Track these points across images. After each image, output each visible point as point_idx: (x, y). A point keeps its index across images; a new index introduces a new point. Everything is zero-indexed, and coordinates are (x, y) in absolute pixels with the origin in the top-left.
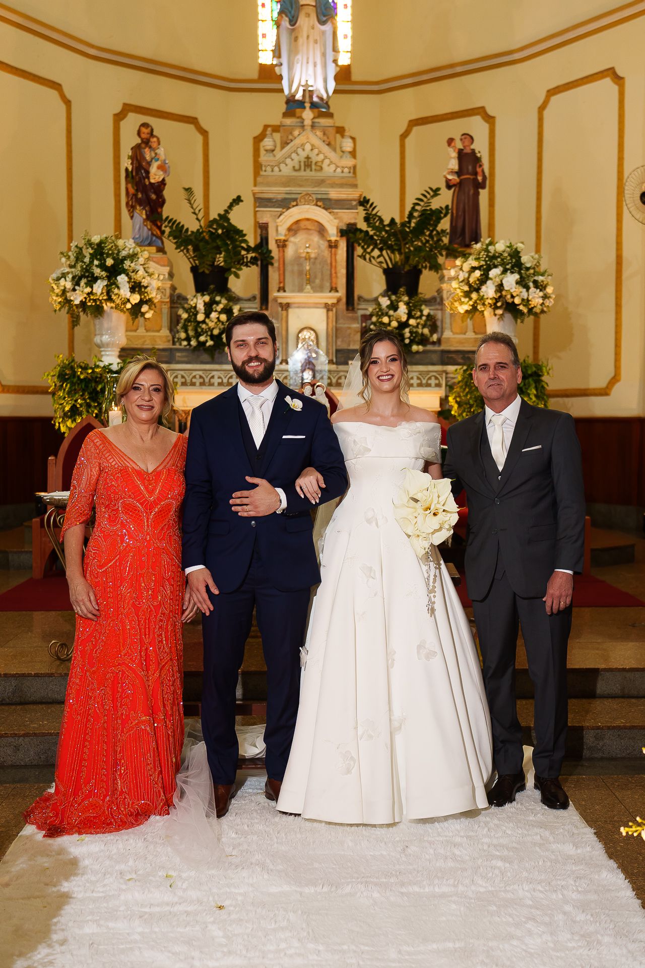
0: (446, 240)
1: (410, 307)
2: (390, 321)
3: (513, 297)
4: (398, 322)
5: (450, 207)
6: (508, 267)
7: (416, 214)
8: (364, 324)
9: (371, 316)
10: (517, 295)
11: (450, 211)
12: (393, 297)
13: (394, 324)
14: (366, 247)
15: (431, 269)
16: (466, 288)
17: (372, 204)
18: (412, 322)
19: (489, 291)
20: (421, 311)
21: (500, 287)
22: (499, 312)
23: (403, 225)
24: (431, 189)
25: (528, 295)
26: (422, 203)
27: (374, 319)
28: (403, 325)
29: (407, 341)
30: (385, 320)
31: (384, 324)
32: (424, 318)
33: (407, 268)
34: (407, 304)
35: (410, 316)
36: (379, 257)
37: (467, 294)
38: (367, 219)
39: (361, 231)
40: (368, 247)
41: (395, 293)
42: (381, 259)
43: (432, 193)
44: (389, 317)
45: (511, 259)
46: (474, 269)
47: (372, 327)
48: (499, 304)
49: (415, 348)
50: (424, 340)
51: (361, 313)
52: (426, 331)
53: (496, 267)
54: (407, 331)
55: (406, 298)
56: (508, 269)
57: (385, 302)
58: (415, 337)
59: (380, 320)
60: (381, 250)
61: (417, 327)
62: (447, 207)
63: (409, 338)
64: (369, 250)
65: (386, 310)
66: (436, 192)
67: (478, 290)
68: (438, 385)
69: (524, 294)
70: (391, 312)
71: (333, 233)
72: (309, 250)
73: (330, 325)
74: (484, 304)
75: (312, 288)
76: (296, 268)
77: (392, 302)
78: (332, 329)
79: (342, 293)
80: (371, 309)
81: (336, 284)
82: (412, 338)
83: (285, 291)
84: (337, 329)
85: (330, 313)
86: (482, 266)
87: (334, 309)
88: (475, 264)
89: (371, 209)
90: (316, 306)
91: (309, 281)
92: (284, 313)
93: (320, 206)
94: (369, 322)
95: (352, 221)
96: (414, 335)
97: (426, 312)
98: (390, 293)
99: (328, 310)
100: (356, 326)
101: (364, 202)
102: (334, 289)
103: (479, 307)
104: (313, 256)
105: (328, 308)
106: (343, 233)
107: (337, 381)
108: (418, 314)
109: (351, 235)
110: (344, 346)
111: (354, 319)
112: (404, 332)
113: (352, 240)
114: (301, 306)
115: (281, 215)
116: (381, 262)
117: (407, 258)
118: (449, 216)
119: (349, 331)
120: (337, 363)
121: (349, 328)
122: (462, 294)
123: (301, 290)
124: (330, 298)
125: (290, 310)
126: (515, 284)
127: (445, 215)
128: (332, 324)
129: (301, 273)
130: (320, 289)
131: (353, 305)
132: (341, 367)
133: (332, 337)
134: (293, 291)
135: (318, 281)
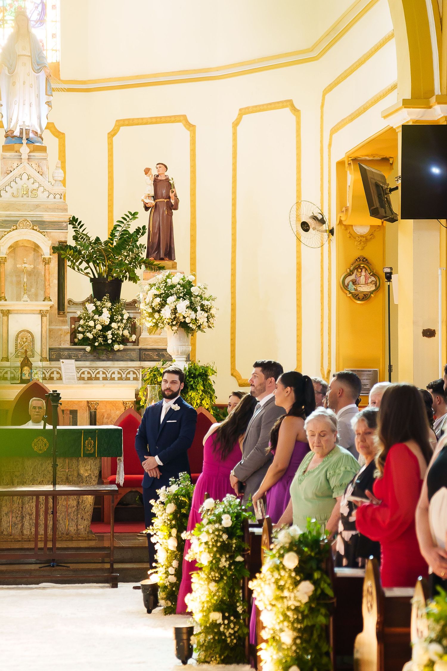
0: (144, 255)
1: (112, 312)
2: (95, 325)
3: (184, 317)
4: (102, 326)
5: (147, 227)
6: (181, 295)
7: (117, 234)
8: (73, 326)
9: (79, 318)
10: (188, 316)
11: (147, 231)
12: (98, 303)
13: (99, 327)
14: (74, 261)
15: (130, 279)
16: (150, 310)
17: (80, 222)
18: (114, 325)
19: (166, 313)
20: (122, 315)
21: (175, 311)
22: (175, 328)
23: (106, 243)
24: (130, 213)
25: (196, 316)
26: (122, 225)
27: (82, 322)
28: (106, 328)
29: (110, 341)
30: (91, 323)
31: (90, 327)
32: (124, 321)
33: (110, 279)
34: (110, 309)
35: (112, 320)
36: (86, 268)
37: (151, 315)
38: (75, 238)
39: (71, 248)
40: (76, 262)
41: (100, 299)
42: (89, 270)
43: (131, 217)
44: (95, 321)
45: (184, 289)
46: (156, 296)
47: (80, 329)
48: (174, 323)
49: (116, 347)
50: (124, 341)
51: (69, 316)
52: (126, 333)
53: (172, 295)
54: (109, 334)
55: (109, 304)
56: (181, 297)
57: (91, 307)
58: (116, 338)
59: (87, 324)
60: (88, 262)
61: (118, 329)
62: (144, 227)
63: (112, 339)
64: (77, 264)
65: (92, 314)
66: (134, 215)
67: (159, 311)
68: (136, 379)
69: (193, 315)
70: (96, 317)
71: (46, 251)
72: (26, 265)
73: (44, 329)
74: (163, 323)
75: (29, 296)
76: (14, 279)
77: (96, 307)
78: (46, 332)
79: (54, 301)
80: (79, 312)
81: (49, 294)
82: (114, 339)
83: (6, 300)
84: (50, 331)
85: (45, 319)
86: (162, 294)
87: (48, 315)
88: (158, 293)
89: (79, 227)
90: (32, 312)
91: (26, 291)
92: (5, 318)
93: (36, 230)
94: (77, 324)
95: (63, 240)
96: (116, 336)
97: (126, 317)
98: (95, 300)
99: (42, 316)
100: (67, 328)
101: (73, 221)
102: (47, 298)
103: (159, 325)
104: (29, 269)
105: (42, 314)
106: (55, 249)
107: (50, 375)
108: (120, 317)
109: (62, 252)
110: (56, 345)
111: (64, 322)
112: (107, 333)
113: (62, 257)
114: (18, 312)
115: (3, 237)
116: (88, 273)
117: (110, 270)
118: (146, 235)
119: (60, 333)
120: (51, 360)
121: (60, 330)
122: (147, 315)
123: (18, 298)
124: (45, 306)
125: (10, 316)
126: (185, 308)
127: (143, 234)
128: (46, 327)
129: (19, 283)
130: (35, 297)
131: (64, 310)
132: (54, 364)
133: (46, 338)
134: (12, 300)
135: (33, 290)
